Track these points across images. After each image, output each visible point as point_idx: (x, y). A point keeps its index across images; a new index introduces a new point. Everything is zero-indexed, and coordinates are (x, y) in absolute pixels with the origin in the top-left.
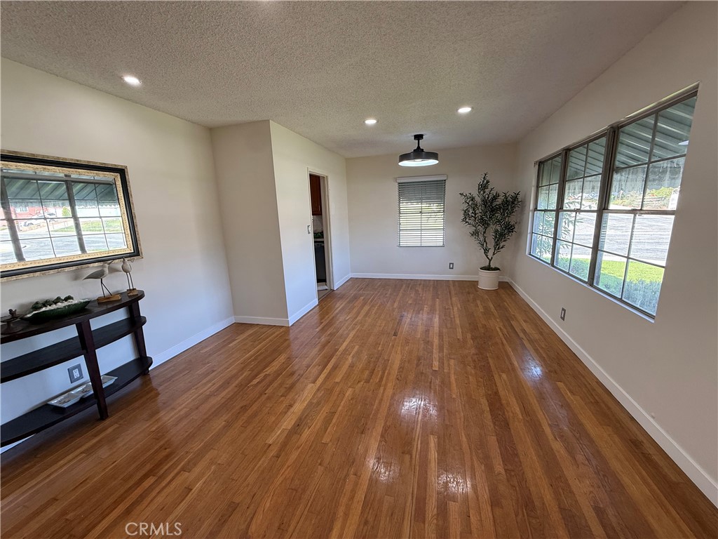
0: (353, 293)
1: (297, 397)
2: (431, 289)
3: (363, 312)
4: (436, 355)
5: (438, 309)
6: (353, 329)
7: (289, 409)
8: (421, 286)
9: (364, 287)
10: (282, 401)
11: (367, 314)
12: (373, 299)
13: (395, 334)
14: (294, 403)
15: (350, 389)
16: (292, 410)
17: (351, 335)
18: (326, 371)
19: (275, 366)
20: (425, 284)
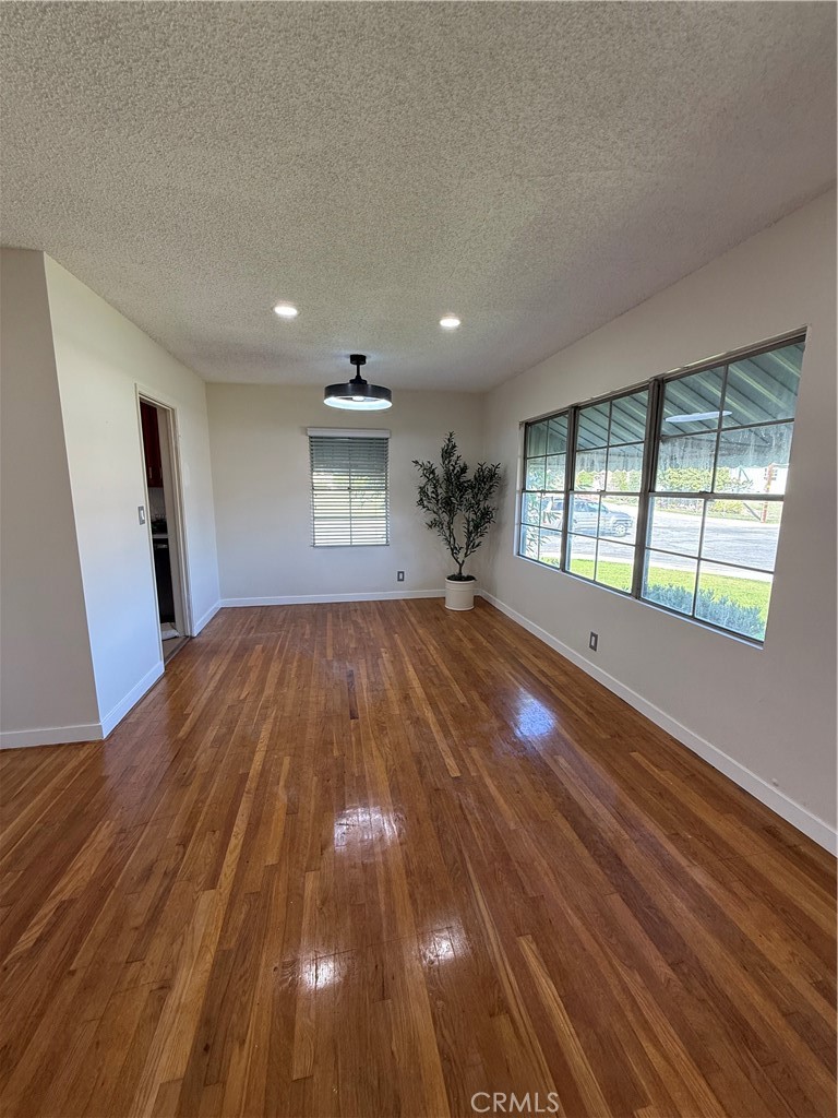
0: (236, 639)
1: (176, 947)
2: (378, 617)
3: (272, 679)
4: (442, 745)
5: (405, 654)
6: (264, 718)
7: (162, 1000)
8: (359, 612)
9: (254, 624)
10: (135, 981)
11: (281, 682)
12: (282, 647)
13: (353, 717)
14: (175, 971)
15: (311, 875)
16: (173, 1000)
17: (264, 734)
18: (235, 842)
19: (86, 865)
20: (363, 608)
